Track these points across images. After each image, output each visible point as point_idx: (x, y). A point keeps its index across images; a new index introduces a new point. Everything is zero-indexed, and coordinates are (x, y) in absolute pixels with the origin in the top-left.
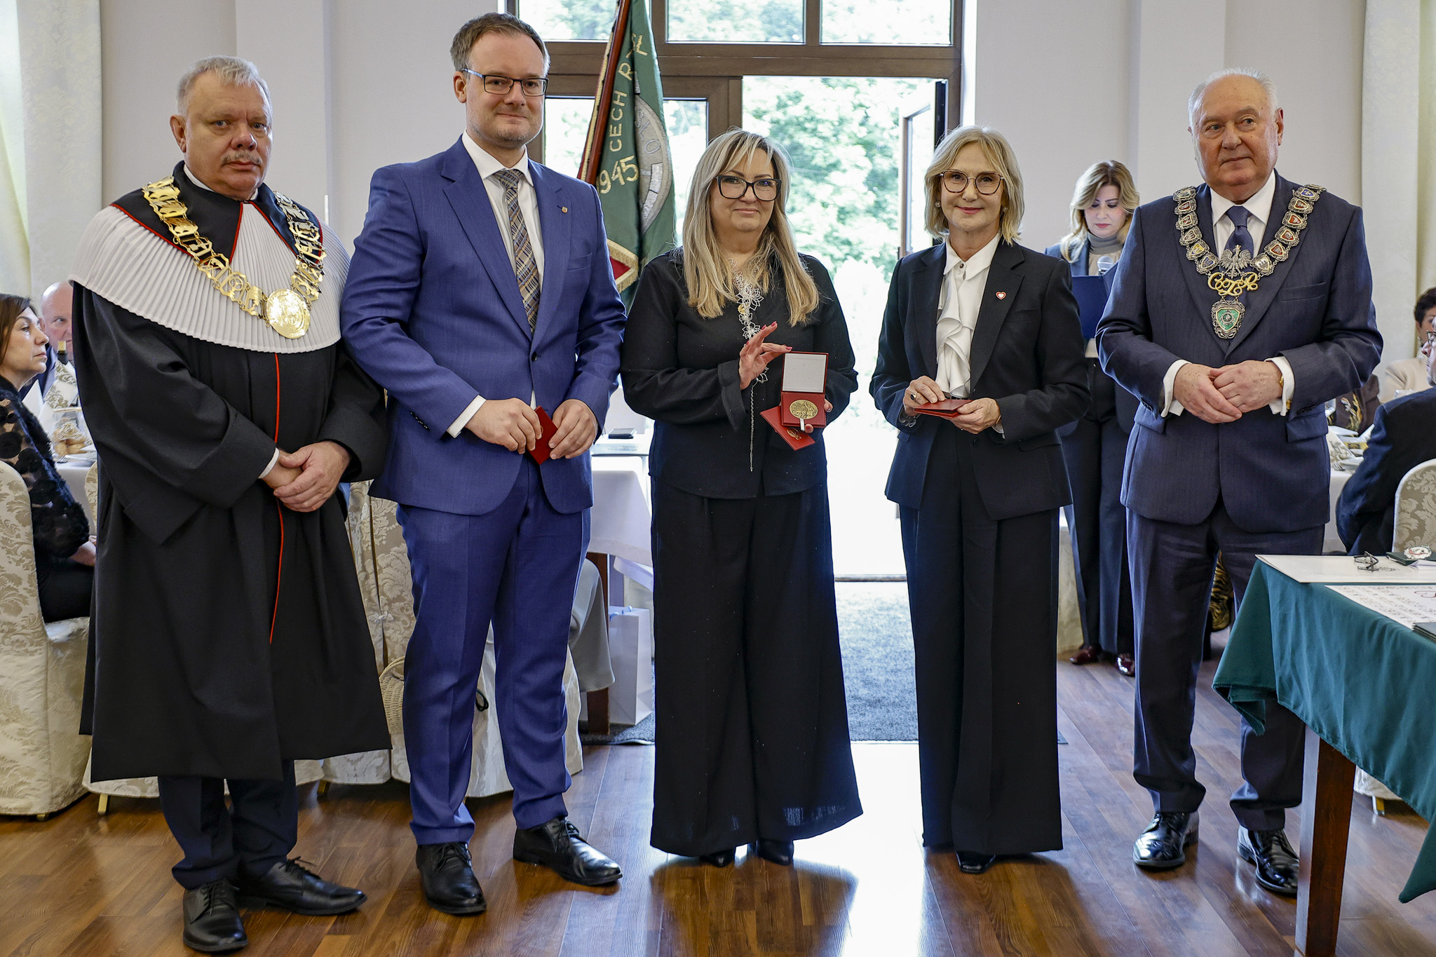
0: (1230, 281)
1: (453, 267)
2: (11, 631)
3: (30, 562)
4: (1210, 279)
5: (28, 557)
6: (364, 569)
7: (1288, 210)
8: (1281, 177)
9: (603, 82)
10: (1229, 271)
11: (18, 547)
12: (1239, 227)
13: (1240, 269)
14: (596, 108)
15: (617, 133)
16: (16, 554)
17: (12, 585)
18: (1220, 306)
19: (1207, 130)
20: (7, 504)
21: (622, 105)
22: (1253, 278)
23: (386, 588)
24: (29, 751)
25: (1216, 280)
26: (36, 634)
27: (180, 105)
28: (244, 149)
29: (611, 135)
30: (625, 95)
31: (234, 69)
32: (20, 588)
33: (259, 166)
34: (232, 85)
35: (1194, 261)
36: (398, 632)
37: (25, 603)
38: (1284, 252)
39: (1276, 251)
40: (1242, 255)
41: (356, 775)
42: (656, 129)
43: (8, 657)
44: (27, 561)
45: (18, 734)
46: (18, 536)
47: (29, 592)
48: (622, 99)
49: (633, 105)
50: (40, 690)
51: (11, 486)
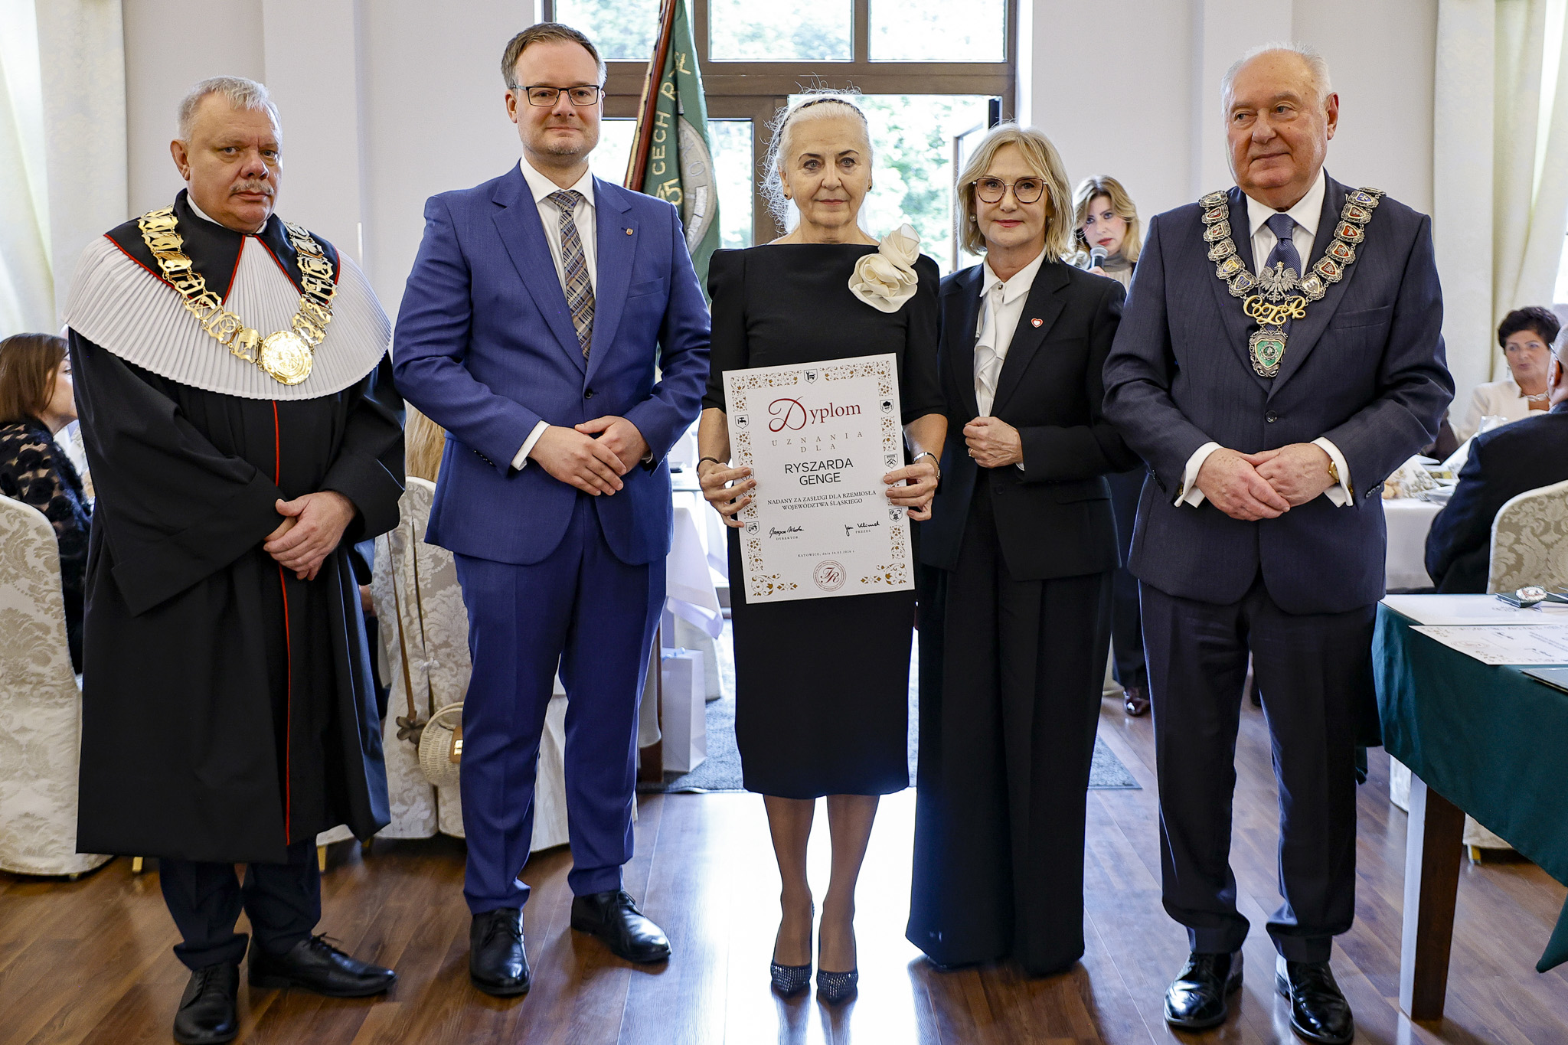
0: (1271, 306)
1: (498, 299)
2: (40, 683)
3: (60, 610)
4: (1246, 304)
5: (56, 606)
6: (408, 614)
7: (1341, 220)
8: (1332, 179)
9: (646, 102)
10: (1270, 294)
11: (47, 595)
12: (1283, 240)
13: (1284, 291)
14: (638, 129)
15: (660, 155)
16: (44, 601)
17: (39, 633)
18: (1260, 337)
19: (1236, 119)
20: (35, 550)
21: (666, 126)
22: (1300, 303)
23: (431, 634)
24: (60, 808)
25: (1253, 305)
26: (66, 686)
27: (183, 129)
28: (255, 179)
29: (654, 158)
30: (668, 116)
31: (245, 92)
32: (49, 637)
33: (269, 196)
34: (242, 108)
35: (1225, 281)
36: (444, 680)
37: (55, 653)
38: (1338, 271)
39: (1327, 270)
40: (1286, 273)
41: (401, 830)
42: (700, 150)
43: (37, 709)
44: (56, 609)
45: (48, 790)
46: (46, 583)
47: (58, 642)
48: (665, 120)
49: (677, 125)
50: (70, 744)
51: (39, 531)
